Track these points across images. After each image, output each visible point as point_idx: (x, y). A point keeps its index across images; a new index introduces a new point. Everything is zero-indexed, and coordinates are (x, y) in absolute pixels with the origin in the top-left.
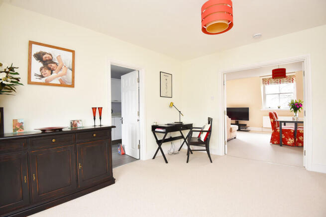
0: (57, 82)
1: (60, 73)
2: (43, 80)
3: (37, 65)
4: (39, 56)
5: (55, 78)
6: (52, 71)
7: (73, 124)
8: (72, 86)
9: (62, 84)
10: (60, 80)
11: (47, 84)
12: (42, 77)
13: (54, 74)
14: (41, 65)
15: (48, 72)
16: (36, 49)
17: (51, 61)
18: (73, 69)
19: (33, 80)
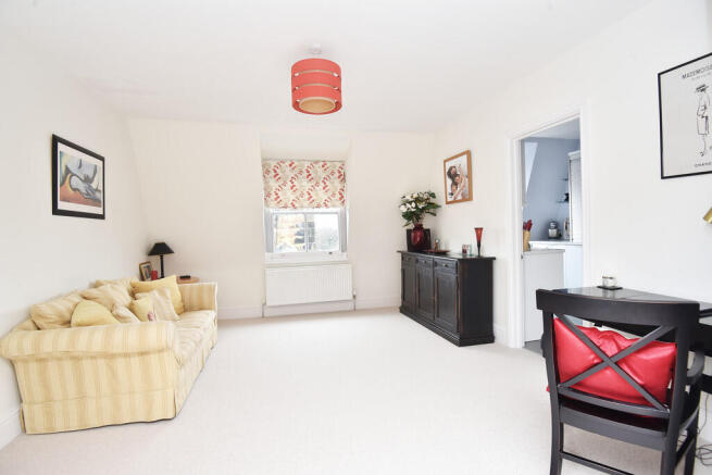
0: (459, 198)
1: (462, 185)
2: (452, 198)
3: (449, 182)
4: (449, 174)
5: (458, 193)
6: (456, 185)
7: (464, 250)
8: (470, 199)
9: (463, 199)
10: (462, 195)
12: (452, 194)
13: (458, 189)
14: (451, 182)
15: (455, 187)
17: (456, 175)
18: (469, 176)
19: (449, 199)
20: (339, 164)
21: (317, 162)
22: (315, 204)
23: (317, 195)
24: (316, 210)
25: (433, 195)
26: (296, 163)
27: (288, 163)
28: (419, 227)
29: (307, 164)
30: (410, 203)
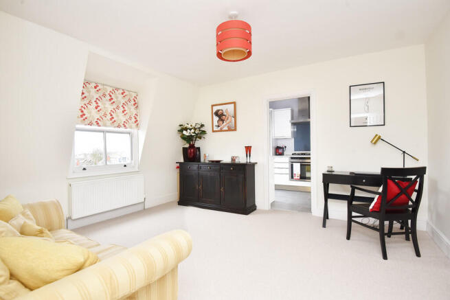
0: (226, 128)
1: (228, 121)
2: (219, 129)
3: (216, 119)
4: (216, 114)
5: (225, 126)
6: (223, 121)
7: (233, 159)
8: (235, 130)
9: (230, 130)
10: (228, 127)
11: (221, 131)
12: (219, 126)
13: (225, 123)
14: (217, 118)
15: (221, 122)
16: (215, 109)
17: (222, 115)
18: (235, 117)
19: (215, 129)
20: (134, 95)
21: (117, 89)
22: (116, 124)
23: (118, 116)
24: (117, 129)
25: (202, 126)
26: (100, 87)
27: (94, 85)
28: (192, 146)
29: (110, 89)
30: (191, 129)
